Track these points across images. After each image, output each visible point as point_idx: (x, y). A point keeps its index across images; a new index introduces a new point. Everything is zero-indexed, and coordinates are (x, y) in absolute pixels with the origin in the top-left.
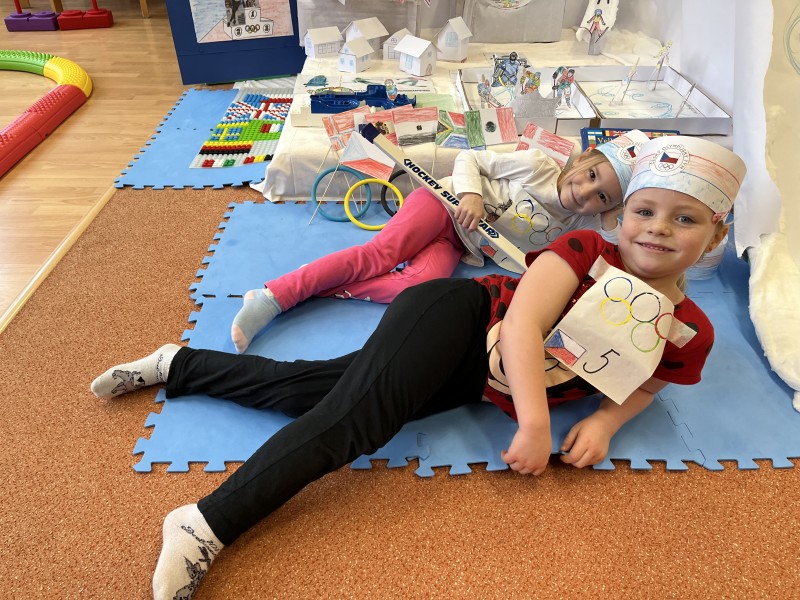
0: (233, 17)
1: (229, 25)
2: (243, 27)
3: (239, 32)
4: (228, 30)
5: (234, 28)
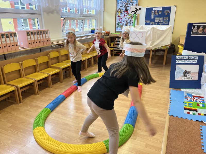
0: (184, 75)
1: (183, 77)
2: (186, 78)
3: (185, 79)
4: (182, 78)
5: (184, 78)
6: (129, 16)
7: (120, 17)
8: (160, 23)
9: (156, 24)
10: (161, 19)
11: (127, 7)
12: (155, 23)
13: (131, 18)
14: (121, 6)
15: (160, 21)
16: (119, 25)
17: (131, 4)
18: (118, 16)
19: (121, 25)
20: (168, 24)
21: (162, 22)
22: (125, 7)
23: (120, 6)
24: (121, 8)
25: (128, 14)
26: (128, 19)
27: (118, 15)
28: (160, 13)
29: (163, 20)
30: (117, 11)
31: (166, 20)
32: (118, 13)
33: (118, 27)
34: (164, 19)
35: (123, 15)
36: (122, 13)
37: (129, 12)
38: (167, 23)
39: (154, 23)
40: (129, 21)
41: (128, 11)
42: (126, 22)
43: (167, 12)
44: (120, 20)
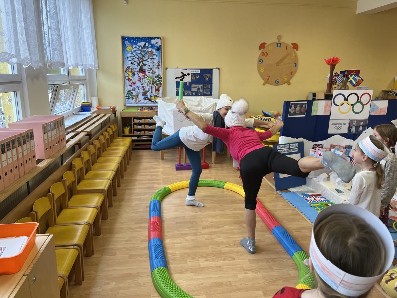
6: (149, 80)
7: (131, 82)
8: (199, 92)
9: (194, 93)
10: (200, 86)
11: (144, 64)
12: (192, 92)
13: (152, 83)
14: (132, 63)
15: (198, 89)
16: (131, 95)
17: (149, 60)
18: (128, 80)
19: (134, 94)
20: (211, 95)
21: (201, 91)
22: (139, 64)
23: (130, 62)
24: (132, 66)
25: (146, 77)
26: (146, 86)
27: (127, 78)
28: (197, 78)
29: (203, 88)
30: (126, 71)
31: (208, 88)
32: (126, 74)
33: (129, 99)
34: (204, 86)
35: (136, 78)
36: (134, 75)
37: (147, 73)
38: (210, 93)
39: (190, 92)
40: (149, 89)
41: (145, 72)
42: (144, 90)
43: (208, 77)
44: (131, 86)
